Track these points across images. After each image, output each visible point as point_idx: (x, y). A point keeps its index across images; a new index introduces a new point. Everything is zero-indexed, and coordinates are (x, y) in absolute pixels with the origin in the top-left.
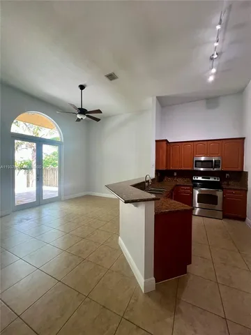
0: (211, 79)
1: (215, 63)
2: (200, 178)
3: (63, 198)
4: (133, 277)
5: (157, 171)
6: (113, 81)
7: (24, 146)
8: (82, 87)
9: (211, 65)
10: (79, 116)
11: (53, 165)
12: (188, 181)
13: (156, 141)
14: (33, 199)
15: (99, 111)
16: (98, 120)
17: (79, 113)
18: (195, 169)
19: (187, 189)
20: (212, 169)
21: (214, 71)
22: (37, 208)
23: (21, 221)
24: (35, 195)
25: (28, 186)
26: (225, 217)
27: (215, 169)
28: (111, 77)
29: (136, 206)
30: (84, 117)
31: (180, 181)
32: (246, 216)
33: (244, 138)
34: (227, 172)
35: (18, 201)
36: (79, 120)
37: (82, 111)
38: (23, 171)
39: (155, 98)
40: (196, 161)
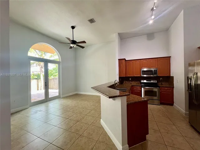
0: (151, 22)
1: (154, 12)
2: (145, 81)
3: (61, 96)
4: (114, 145)
5: (120, 78)
6: (93, 23)
7: (35, 65)
8: (73, 27)
9: (151, 14)
10: (72, 45)
11: (53, 76)
12: (138, 83)
13: (119, 60)
14: (43, 98)
15: (84, 42)
16: (83, 47)
17: (72, 43)
18: (142, 75)
19: (138, 88)
20: (152, 76)
21: (153, 17)
22: (46, 103)
23: (36, 113)
24: (44, 95)
25: (38, 90)
26: (162, 103)
27: (154, 76)
28: (92, 21)
29: (114, 100)
30: (75, 46)
31: (134, 83)
32: (173, 103)
33: (170, 57)
34: (161, 77)
35: (33, 100)
36: (71, 48)
37: (74, 42)
38: (35, 80)
39: (117, 34)
40: (143, 71)
